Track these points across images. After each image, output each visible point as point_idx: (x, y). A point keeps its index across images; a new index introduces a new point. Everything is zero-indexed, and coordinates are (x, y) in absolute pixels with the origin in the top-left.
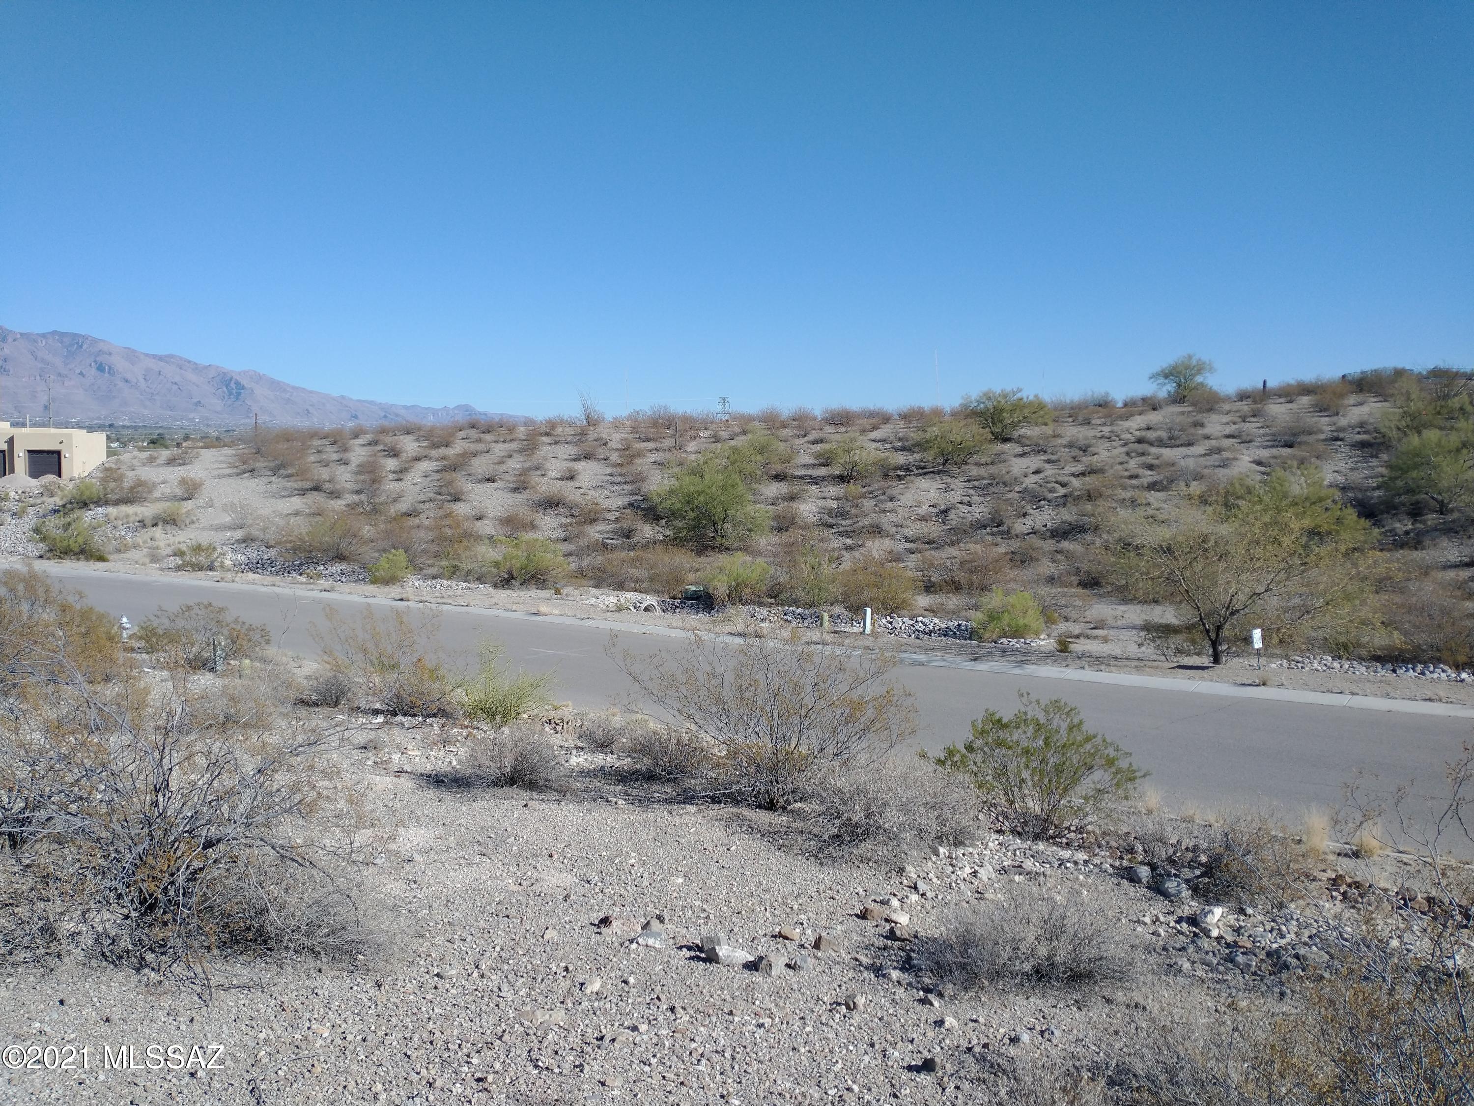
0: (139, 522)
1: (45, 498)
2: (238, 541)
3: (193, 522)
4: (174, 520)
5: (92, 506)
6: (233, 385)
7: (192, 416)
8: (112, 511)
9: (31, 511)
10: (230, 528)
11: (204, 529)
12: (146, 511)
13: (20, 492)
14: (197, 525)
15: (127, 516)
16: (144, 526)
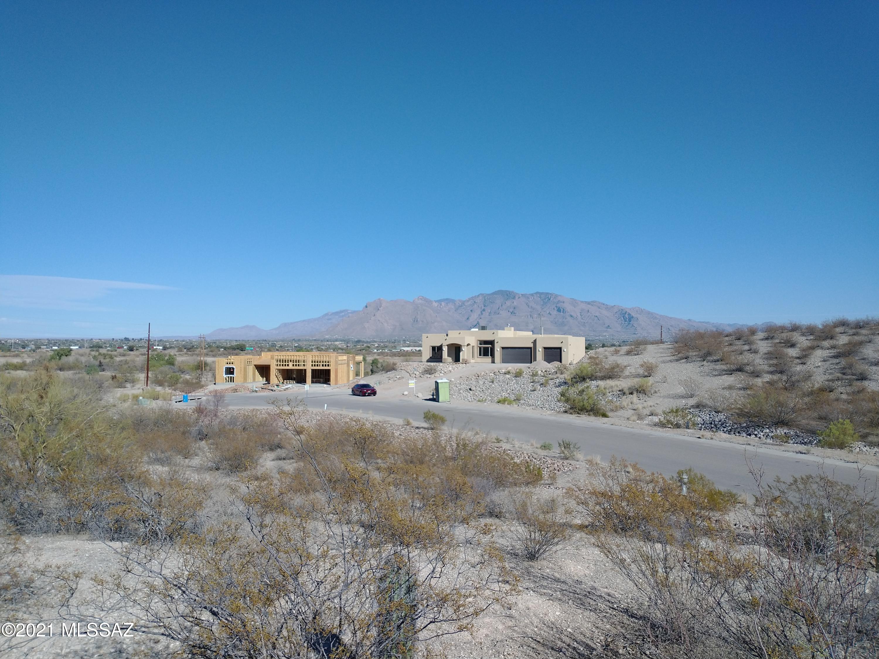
0: (619, 391)
1: (558, 375)
2: (692, 407)
3: (656, 392)
4: (644, 390)
9: (551, 382)
11: (664, 397)
13: (544, 371)
14: (658, 394)
16: (624, 394)
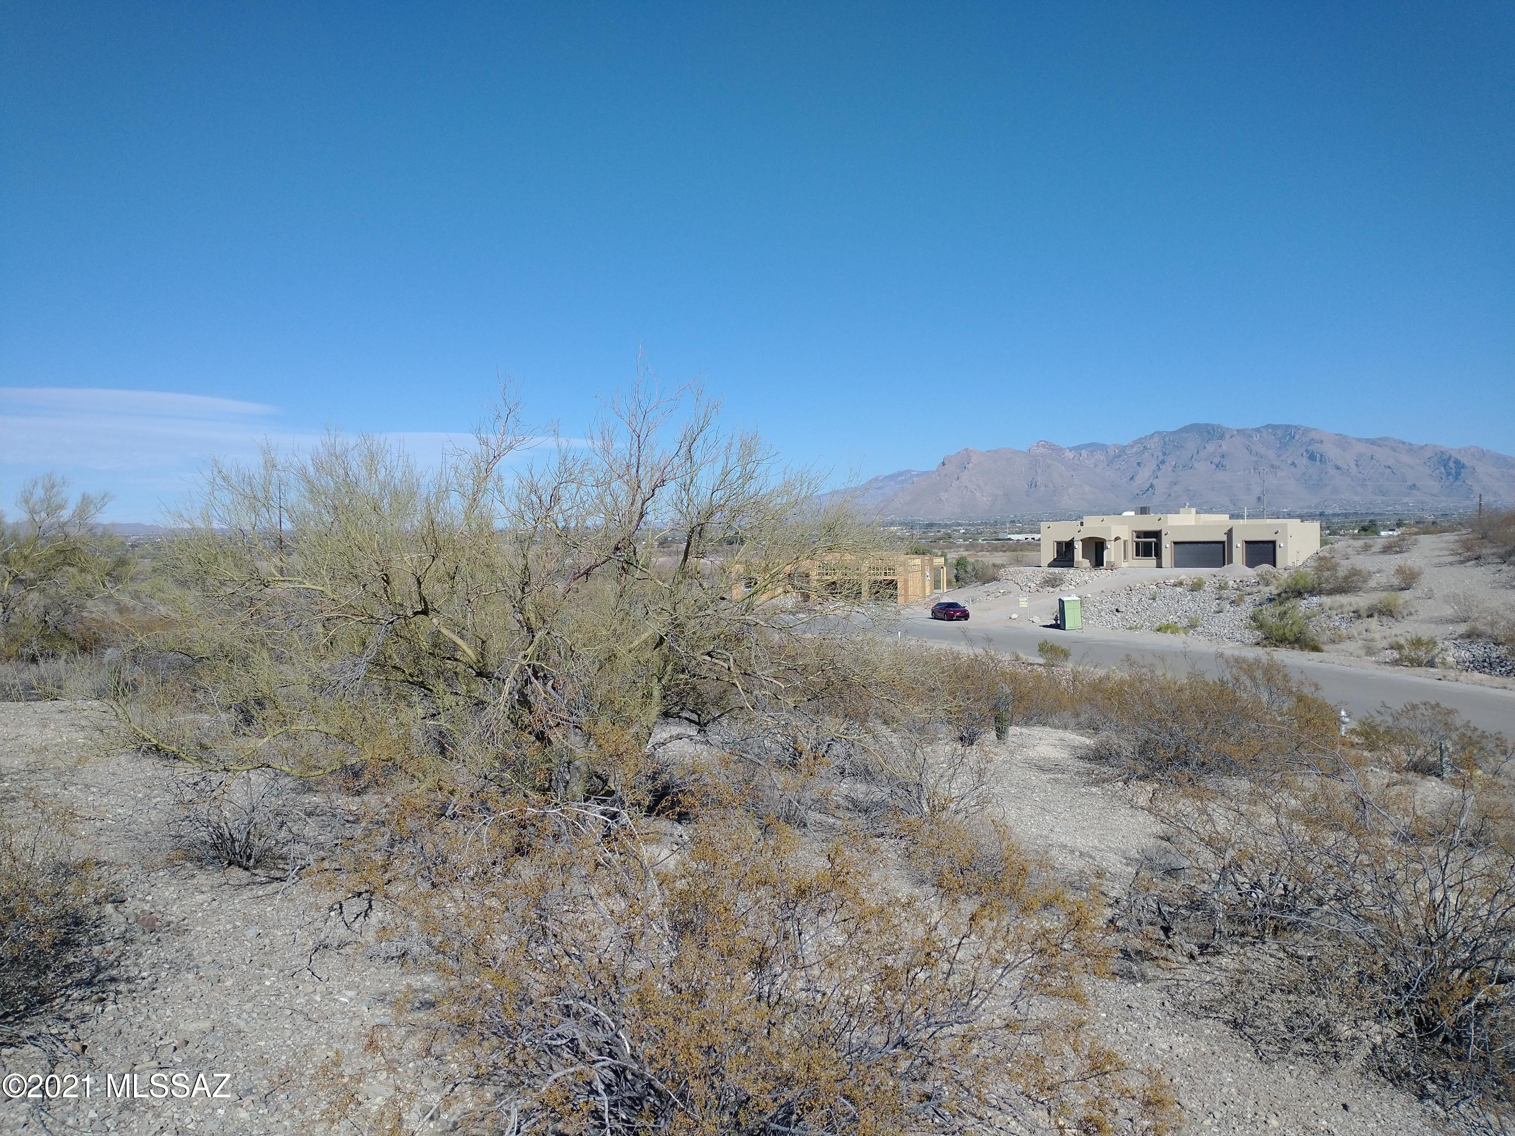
0: (1354, 612)
1: (1261, 587)
2: (1462, 636)
3: (1411, 614)
4: (1391, 611)
5: (1306, 596)
6: (1452, 465)
7: (1405, 500)
8: (1326, 600)
9: (1248, 599)
10: (1452, 621)
11: (1423, 621)
12: (1360, 601)
13: (1238, 581)
14: (1415, 617)
15: (1341, 606)
16: (1359, 617)
